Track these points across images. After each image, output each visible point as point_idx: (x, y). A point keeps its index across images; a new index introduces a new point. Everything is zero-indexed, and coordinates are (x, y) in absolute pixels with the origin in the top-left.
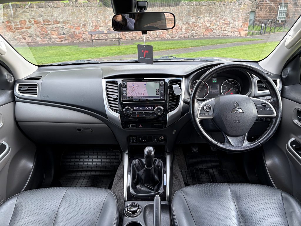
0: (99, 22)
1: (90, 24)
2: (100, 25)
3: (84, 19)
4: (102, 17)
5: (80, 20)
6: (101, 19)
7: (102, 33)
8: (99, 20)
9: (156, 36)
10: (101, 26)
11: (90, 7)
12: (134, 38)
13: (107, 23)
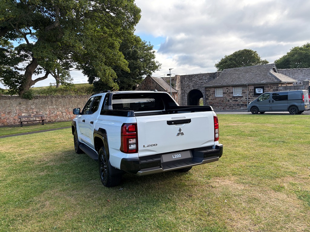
0: (21, 110)
1: (14, 111)
3: (9, 108)
4: (24, 106)
5: (6, 109)
6: (23, 108)
7: (25, 117)
8: (22, 108)
9: (68, 118)
10: (23, 113)
11: (15, 100)
12: (51, 120)
13: (29, 111)
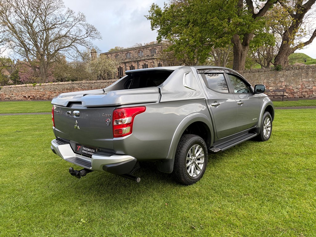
0: (269, 83)
2: (270, 86)
6: (272, 81)
11: (264, 72)
